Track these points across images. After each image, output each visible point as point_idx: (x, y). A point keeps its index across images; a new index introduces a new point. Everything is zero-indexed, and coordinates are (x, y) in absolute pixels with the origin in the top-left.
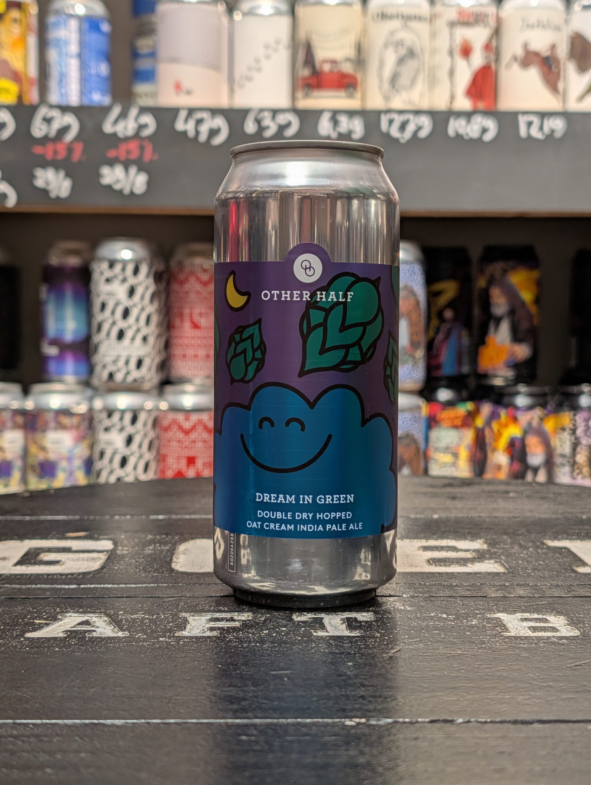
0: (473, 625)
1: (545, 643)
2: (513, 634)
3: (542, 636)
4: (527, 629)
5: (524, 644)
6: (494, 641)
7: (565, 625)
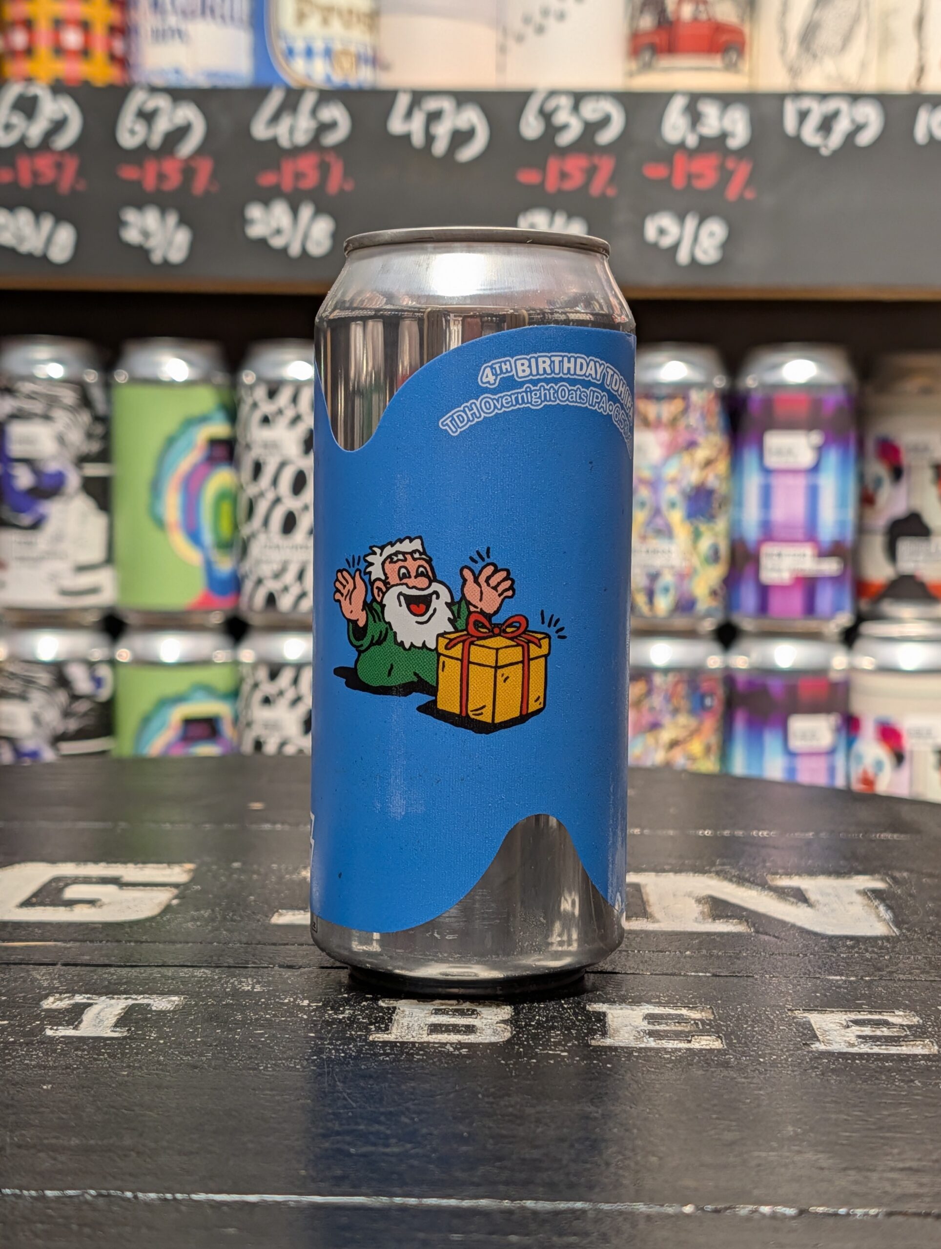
0: (339, 1019)
1: (426, 1054)
2: (391, 1037)
3: (434, 1043)
4: (426, 1028)
5: (388, 1055)
6: (342, 1050)
7: (497, 1023)
